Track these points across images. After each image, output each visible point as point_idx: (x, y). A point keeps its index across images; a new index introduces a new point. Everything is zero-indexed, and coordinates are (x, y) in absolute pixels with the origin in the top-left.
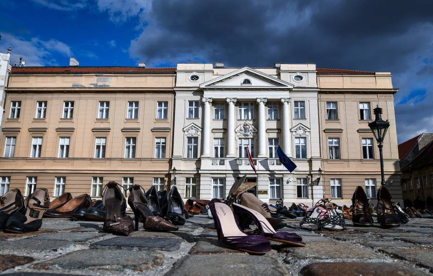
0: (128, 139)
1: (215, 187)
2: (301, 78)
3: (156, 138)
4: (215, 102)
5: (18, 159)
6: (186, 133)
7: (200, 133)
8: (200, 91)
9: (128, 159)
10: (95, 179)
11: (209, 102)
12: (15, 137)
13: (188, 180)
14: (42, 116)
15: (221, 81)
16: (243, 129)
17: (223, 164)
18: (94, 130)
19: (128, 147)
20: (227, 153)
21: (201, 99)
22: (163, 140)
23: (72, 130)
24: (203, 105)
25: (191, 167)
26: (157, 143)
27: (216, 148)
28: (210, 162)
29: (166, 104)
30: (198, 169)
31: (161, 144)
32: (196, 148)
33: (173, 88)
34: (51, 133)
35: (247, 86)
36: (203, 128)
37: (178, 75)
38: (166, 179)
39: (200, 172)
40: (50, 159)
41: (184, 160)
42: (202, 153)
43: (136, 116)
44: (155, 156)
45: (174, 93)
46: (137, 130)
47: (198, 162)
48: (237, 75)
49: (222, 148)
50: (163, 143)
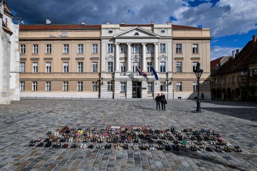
0: (79, 63)
1: (121, 86)
2: (164, 32)
3: (93, 62)
4: (121, 45)
5: (27, 73)
6: (107, 60)
7: (113, 60)
8: (113, 39)
9: (79, 73)
10: (65, 82)
11: (118, 45)
12: (24, 63)
13: (109, 83)
14: (36, 52)
15: (124, 34)
16: (135, 58)
17: (125, 75)
18: (62, 59)
19: (79, 67)
20: (127, 70)
21: (114, 43)
22: (96, 64)
23: (51, 59)
24: (115, 46)
25: (110, 76)
26: (93, 65)
27: (122, 67)
28: (119, 74)
29: (97, 45)
30: (113, 77)
31: (95, 65)
32: (112, 67)
33: (100, 37)
34: (41, 61)
35: (137, 36)
36: (115, 58)
37: (102, 30)
38: (98, 83)
39: (114, 79)
40: (42, 73)
41: (107, 73)
42: (115, 70)
43: (82, 52)
44: (92, 71)
45: (100, 40)
46: (83, 59)
47: (113, 74)
48: (132, 31)
49: (124, 67)
50: (96, 65)
